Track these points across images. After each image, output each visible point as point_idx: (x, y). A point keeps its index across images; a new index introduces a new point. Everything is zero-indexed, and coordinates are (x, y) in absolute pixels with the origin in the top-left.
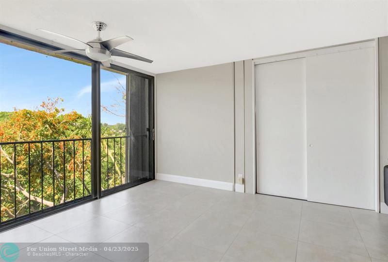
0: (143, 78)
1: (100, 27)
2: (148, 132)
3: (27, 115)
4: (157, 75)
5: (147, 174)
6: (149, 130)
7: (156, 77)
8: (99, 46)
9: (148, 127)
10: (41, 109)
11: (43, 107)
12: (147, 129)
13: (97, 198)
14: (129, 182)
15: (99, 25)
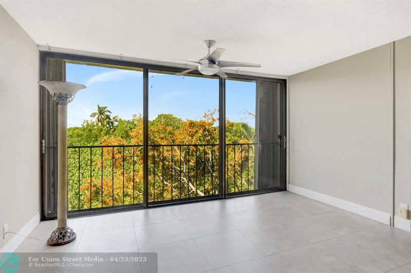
0: (274, 83)
1: (210, 43)
2: (279, 139)
3: (192, 124)
4: (290, 77)
5: (278, 184)
6: (280, 137)
7: (289, 80)
8: (207, 62)
9: (279, 134)
10: (203, 119)
11: (205, 117)
12: (279, 136)
13: (222, 199)
14: (257, 189)
15: (208, 43)
